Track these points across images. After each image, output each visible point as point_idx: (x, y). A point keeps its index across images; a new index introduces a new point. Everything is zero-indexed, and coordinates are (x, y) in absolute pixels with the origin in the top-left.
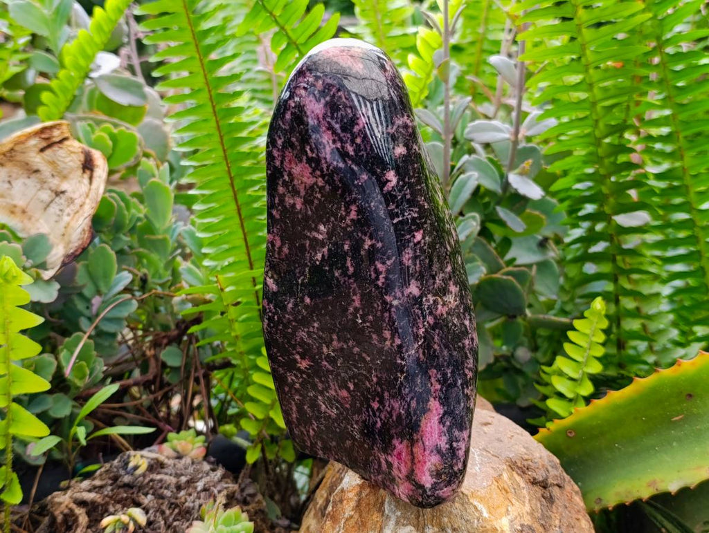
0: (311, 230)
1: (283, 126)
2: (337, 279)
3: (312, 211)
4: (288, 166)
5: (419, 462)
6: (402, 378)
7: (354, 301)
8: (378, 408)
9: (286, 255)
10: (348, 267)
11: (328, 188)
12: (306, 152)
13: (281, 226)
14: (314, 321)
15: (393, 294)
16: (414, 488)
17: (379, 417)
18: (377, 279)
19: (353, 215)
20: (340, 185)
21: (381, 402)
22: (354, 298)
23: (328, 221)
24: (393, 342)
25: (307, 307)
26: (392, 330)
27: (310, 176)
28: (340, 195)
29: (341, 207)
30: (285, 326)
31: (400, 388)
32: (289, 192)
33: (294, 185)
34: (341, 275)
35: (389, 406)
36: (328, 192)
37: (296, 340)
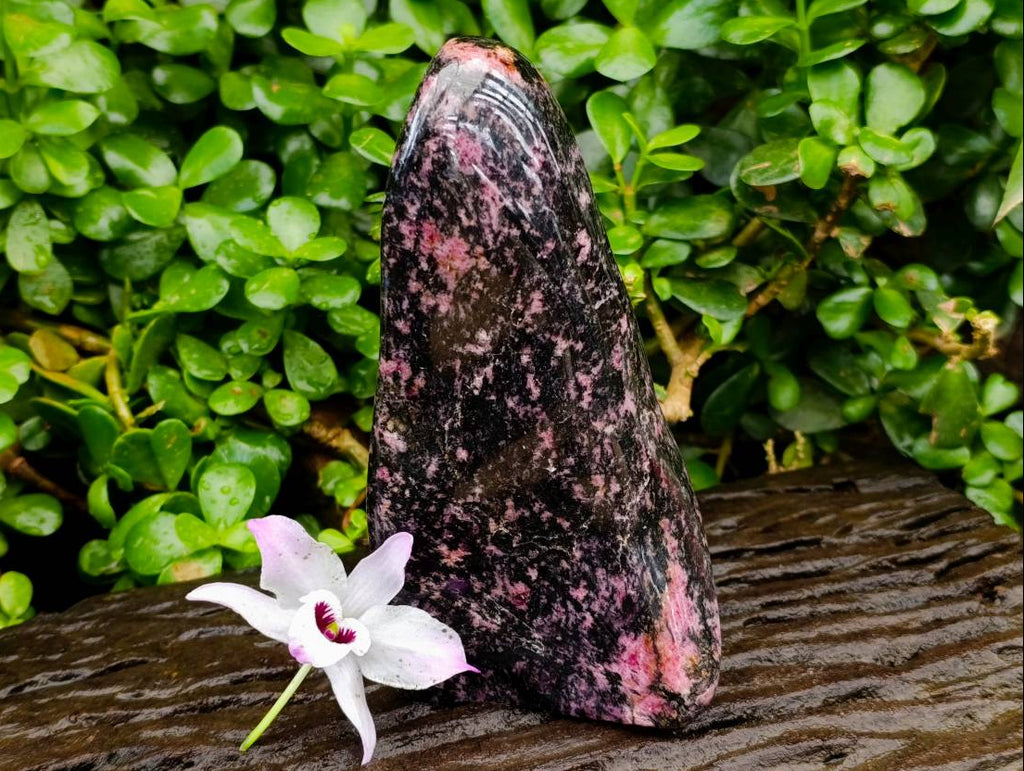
0: (464, 342)
1: (419, 184)
2: (512, 411)
3: (466, 311)
4: (428, 246)
5: (668, 659)
6: (625, 541)
7: (542, 440)
8: (587, 597)
9: (420, 390)
10: (530, 389)
11: (495, 271)
12: (459, 219)
13: (412, 345)
14: (475, 485)
15: (605, 417)
16: (664, 701)
17: (589, 610)
18: (580, 398)
19: (537, 307)
20: (515, 264)
21: (592, 586)
22: (543, 435)
23: (494, 322)
24: (609, 490)
25: (461, 465)
26: (606, 473)
27: (467, 256)
28: (515, 279)
29: (516, 298)
30: (425, 504)
31: (623, 559)
32: (429, 287)
33: (438, 276)
34: (518, 404)
35: (607, 589)
36: (496, 278)
37: (442, 522)
